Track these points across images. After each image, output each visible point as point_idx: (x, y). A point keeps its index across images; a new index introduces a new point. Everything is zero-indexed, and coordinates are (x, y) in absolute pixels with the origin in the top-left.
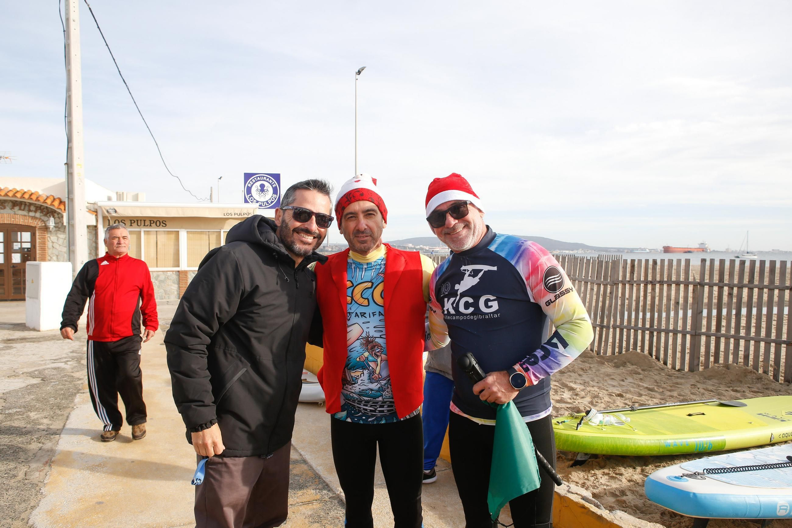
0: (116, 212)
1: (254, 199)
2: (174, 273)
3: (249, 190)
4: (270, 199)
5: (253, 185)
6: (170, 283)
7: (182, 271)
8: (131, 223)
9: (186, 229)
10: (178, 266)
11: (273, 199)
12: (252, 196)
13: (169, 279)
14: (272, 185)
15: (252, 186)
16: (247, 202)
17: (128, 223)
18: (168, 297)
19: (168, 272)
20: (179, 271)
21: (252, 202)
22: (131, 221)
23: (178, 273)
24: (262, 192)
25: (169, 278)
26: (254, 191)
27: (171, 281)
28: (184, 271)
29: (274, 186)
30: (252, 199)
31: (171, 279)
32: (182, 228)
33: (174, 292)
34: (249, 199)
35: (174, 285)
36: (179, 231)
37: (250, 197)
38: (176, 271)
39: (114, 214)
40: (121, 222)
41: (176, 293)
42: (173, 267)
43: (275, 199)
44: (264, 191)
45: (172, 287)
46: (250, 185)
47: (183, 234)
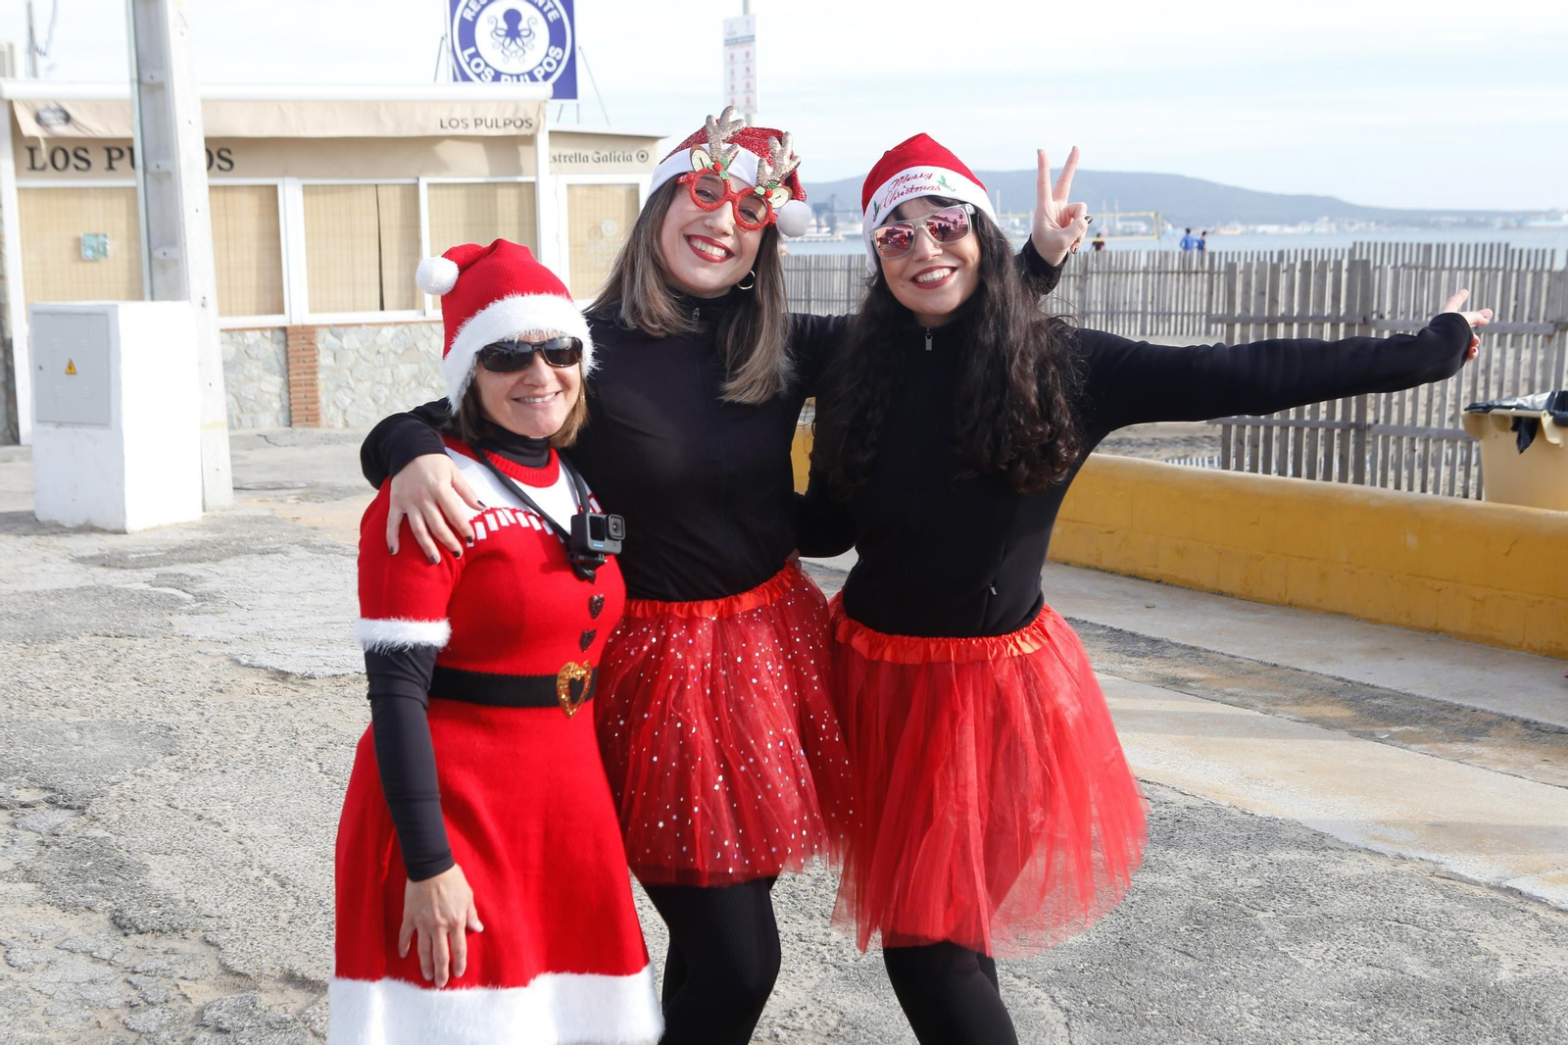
0: (67, 118)
1: (487, 65)
2: (268, 334)
3: (467, 33)
4: (541, 65)
5: (478, 14)
6: (255, 372)
7: (296, 328)
8: (110, 159)
9: (300, 176)
10: (281, 311)
11: (550, 64)
12: (477, 54)
13: (249, 357)
14: (545, 15)
15: (476, 18)
16: (466, 78)
17: (99, 159)
18: (252, 419)
19: (248, 333)
20: (284, 329)
21: (478, 75)
22: (109, 150)
23: (280, 336)
24: (513, 39)
25: (253, 353)
26: (483, 33)
27: (260, 364)
28: (303, 327)
29: (552, 16)
30: (478, 65)
31: (258, 359)
32: (286, 173)
33: (270, 402)
34: (469, 64)
35: (268, 378)
36: (275, 188)
37: (472, 57)
38: (273, 329)
39: (62, 130)
40: (77, 156)
41: (277, 405)
42: (259, 312)
43: (559, 62)
44: (519, 36)
45: (264, 386)
46: (469, 16)
47: (291, 195)
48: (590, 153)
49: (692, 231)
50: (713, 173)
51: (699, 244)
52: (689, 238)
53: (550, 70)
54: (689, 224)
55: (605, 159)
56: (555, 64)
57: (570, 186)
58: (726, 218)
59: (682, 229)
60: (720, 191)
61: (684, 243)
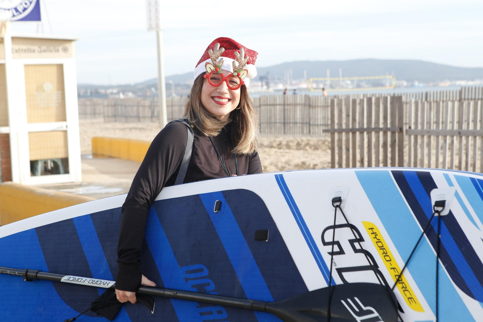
48: (36, 48)
49: (213, 95)
50: (216, 71)
51: (217, 99)
52: (213, 98)
53: (26, 6)
54: (212, 92)
55: (44, 51)
56: (28, 3)
57: (26, 66)
58: (225, 87)
59: (210, 94)
60: (220, 77)
61: (211, 100)
